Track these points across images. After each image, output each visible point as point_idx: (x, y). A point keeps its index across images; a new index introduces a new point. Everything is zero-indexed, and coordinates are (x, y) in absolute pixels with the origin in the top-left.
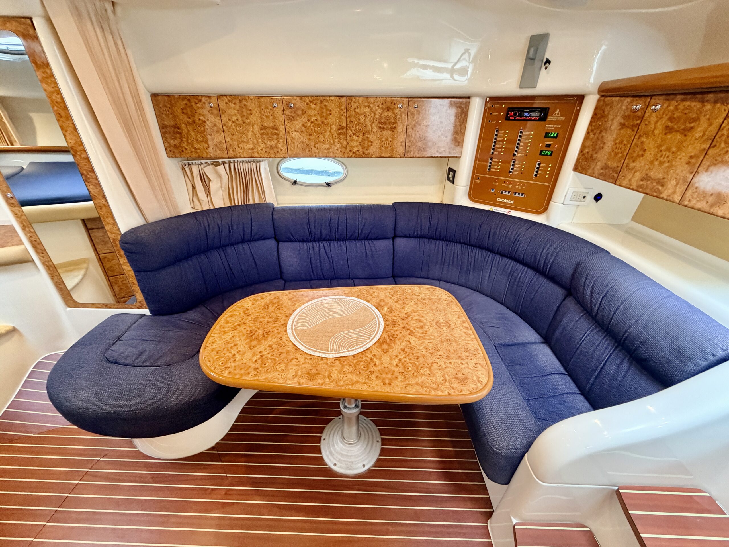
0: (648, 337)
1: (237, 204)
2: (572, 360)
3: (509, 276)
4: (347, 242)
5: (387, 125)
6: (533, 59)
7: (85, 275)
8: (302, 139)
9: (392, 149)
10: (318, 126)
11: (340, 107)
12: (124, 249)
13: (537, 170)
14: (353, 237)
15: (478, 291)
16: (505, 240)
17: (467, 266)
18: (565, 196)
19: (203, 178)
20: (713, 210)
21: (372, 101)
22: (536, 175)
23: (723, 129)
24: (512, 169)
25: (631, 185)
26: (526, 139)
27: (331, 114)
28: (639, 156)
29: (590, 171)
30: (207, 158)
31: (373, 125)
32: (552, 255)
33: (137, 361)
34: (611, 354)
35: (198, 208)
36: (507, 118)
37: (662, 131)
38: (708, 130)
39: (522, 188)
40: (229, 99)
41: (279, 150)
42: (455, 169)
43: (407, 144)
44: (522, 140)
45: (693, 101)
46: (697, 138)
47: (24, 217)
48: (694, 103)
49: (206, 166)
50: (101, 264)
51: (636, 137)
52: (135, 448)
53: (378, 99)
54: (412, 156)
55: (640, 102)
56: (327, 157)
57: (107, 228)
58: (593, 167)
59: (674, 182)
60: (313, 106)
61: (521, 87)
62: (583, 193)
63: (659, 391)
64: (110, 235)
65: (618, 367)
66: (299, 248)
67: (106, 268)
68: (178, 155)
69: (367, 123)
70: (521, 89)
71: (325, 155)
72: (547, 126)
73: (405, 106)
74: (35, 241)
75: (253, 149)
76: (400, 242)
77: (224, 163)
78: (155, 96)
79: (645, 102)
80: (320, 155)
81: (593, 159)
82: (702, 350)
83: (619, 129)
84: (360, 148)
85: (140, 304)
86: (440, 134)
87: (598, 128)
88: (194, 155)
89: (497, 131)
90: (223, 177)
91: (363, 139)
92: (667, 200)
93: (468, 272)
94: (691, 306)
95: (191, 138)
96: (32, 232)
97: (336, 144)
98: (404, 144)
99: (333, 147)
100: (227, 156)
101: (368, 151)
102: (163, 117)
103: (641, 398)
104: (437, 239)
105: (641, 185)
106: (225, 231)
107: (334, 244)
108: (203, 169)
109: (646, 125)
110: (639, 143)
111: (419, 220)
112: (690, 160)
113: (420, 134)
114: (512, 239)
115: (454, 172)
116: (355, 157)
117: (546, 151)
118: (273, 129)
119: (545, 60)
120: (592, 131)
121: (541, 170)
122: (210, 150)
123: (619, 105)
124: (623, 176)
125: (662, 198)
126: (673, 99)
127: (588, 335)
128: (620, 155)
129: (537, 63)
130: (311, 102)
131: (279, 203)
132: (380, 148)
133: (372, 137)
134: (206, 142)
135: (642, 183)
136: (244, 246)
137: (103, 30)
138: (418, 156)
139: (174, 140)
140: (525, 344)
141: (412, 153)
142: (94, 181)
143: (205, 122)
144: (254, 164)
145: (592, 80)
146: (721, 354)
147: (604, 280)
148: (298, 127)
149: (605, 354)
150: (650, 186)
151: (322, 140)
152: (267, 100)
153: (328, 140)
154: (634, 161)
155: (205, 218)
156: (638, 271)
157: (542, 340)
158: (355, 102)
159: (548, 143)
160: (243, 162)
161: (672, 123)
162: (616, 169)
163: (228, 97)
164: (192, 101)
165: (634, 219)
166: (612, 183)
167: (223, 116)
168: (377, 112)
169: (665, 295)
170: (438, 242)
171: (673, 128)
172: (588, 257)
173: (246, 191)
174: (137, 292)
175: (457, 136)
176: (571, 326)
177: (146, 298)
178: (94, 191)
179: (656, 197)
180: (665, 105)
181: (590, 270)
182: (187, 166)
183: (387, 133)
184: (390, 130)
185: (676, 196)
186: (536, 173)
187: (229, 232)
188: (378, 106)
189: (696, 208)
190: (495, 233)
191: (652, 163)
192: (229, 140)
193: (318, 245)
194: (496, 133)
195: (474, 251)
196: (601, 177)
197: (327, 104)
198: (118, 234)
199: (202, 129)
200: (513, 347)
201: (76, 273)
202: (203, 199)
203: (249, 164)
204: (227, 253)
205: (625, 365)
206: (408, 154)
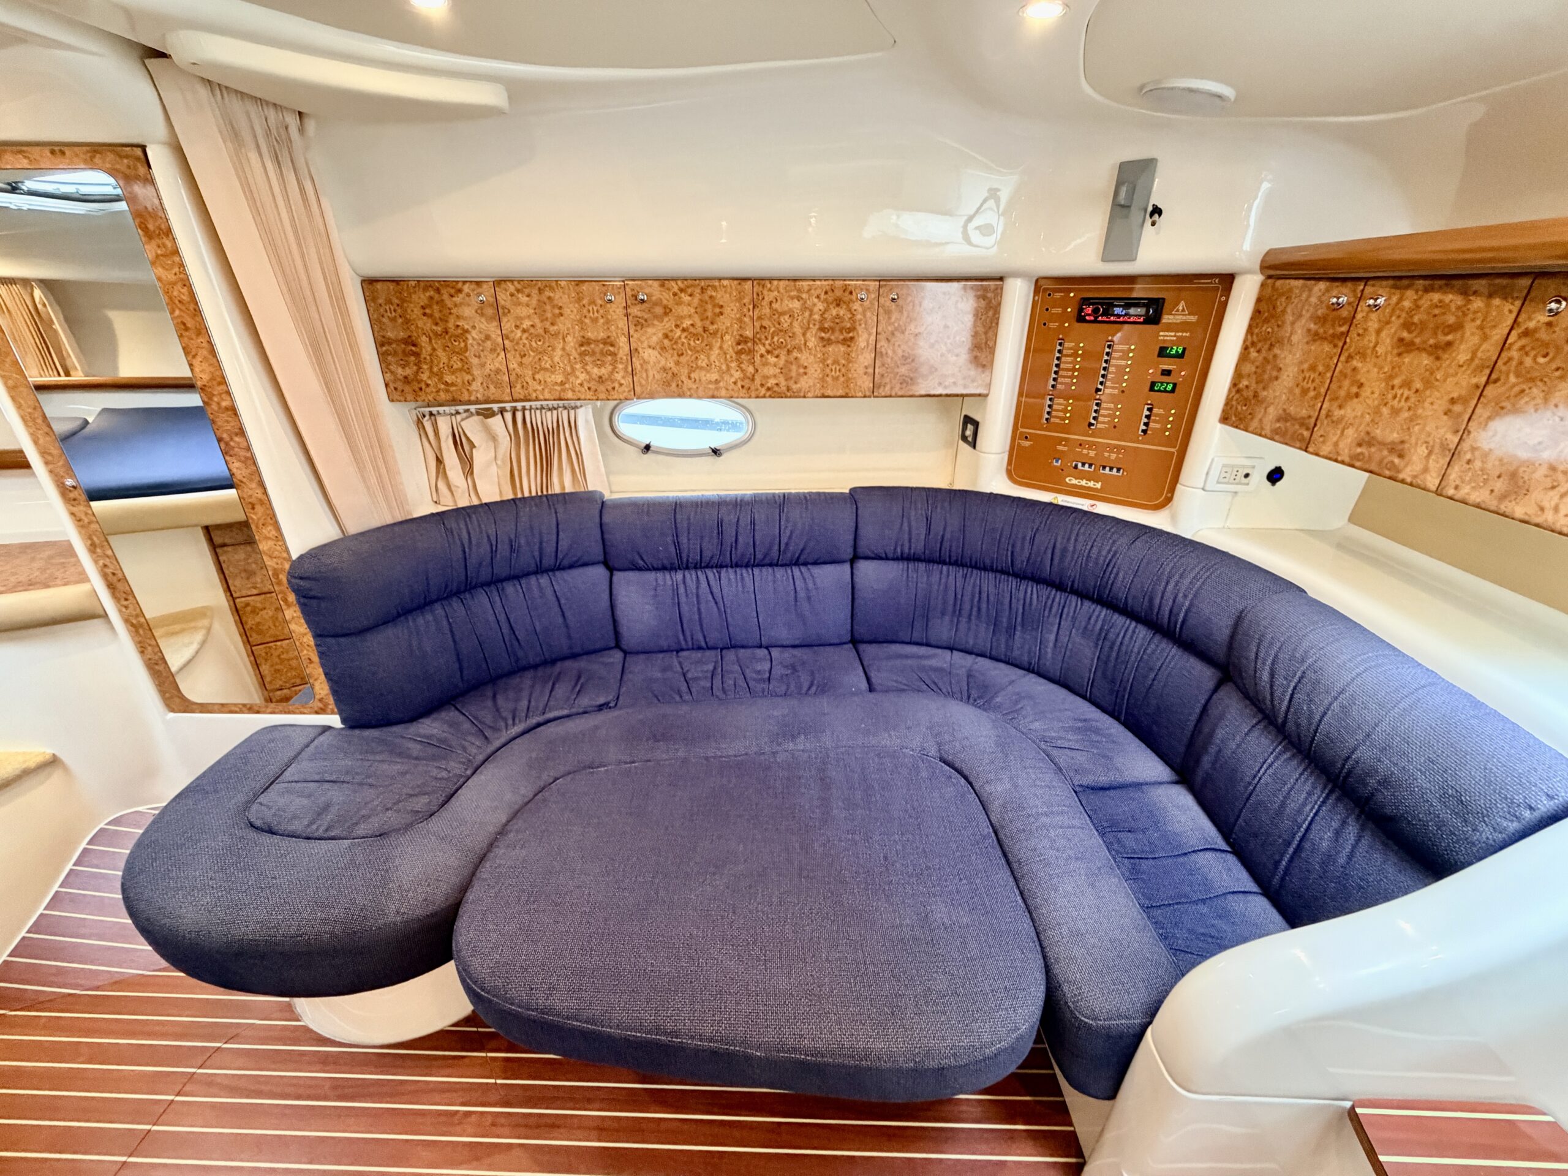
0: (1395, 770)
1: (527, 494)
2: (1240, 821)
3: (1098, 640)
4: (756, 571)
5: (837, 334)
6: (1127, 207)
7: (203, 643)
8: (663, 362)
9: (848, 380)
10: (696, 336)
11: (740, 299)
12: (297, 591)
13: (1146, 420)
14: (767, 561)
15: (1033, 672)
16: (1086, 565)
17: (1009, 618)
18: (1207, 474)
19: (458, 441)
20: (1506, 507)
21: (806, 288)
22: (1144, 432)
23: (1509, 348)
24: (1094, 418)
25: (1338, 454)
26: (1120, 358)
27: (722, 314)
28: (1350, 396)
29: (1255, 424)
30: (470, 403)
31: (808, 335)
32: (1185, 596)
33: (314, 827)
34: (1320, 806)
35: (448, 504)
36: (1081, 319)
37: (1393, 348)
38: (1481, 349)
39: (1117, 457)
40: (519, 287)
41: (616, 385)
42: (976, 417)
43: (877, 370)
44: (1113, 362)
45: (1446, 293)
46: (1461, 363)
47: (94, 526)
48: (1451, 296)
49: (467, 418)
50: (237, 618)
51: (1343, 358)
52: (298, 1020)
53: (818, 283)
54: (888, 393)
55: (1345, 290)
56: (713, 397)
57: (263, 546)
58: (1260, 416)
59: (1423, 451)
60: (686, 298)
61: (1104, 260)
62: (1244, 467)
63: (1426, 885)
64: (269, 562)
65: (1338, 833)
66: (655, 584)
67: (247, 627)
68: (410, 397)
69: (795, 330)
70: (1106, 263)
71: (711, 393)
72: (1161, 333)
73: (873, 296)
74: (114, 574)
75: (562, 383)
76: (867, 569)
77: (502, 411)
78: (369, 283)
79: (1354, 291)
80: (701, 395)
81: (1258, 401)
82: (1506, 798)
83: (1307, 343)
84: (782, 380)
85: (321, 705)
86: (944, 349)
87: (1265, 340)
88: (443, 396)
89: (1060, 344)
90: (500, 439)
91: (786, 361)
92: (1411, 484)
93: (1011, 630)
94: (1477, 704)
95: (439, 363)
96: (108, 557)
97: (733, 372)
98: (871, 370)
99: (726, 377)
100: (508, 398)
101: (798, 385)
102: (384, 324)
103: (1389, 900)
104: (944, 563)
105: (1359, 454)
106: (503, 549)
107: (728, 575)
108: (459, 424)
109: (1359, 335)
110: (1349, 371)
111: (906, 524)
112: (1451, 407)
113: (904, 351)
114: (1101, 561)
115: (976, 424)
116: (770, 397)
117: (1162, 383)
118: (605, 343)
119: (1150, 209)
120: (1253, 344)
121: (1155, 422)
122: (475, 386)
123: (1304, 296)
124: (1321, 436)
125: (1403, 481)
126: (1407, 287)
127: (1270, 766)
128: (1312, 394)
129: (1136, 215)
130: (681, 290)
131: (614, 488)
132: (823, 380)
133: (805, 358)
134: (469, 371)
135: (1359, 450)
136: (541, 581)
137: (280, 167)
138: (900, 393)
139: (404, 367)
140: (1138, 786)
141: (888, 388)
142: (243, 453)
143: (467, 331)
144: (565, 413)
145: (1247, 246)
146: (1545, 806)
147: (1295, 649)
148: (655, 339)
149: (1308, 808)
150: (1377, 457)
151: (704, 365)
152: (594, 289)
153: (717, 363)
154: (1340, 407)
155: (462, 526)
156: (1365, 629)
157: (1174, 778)
158: (770, 290)
159: (1166, 367)
160: (542, 408)
161: (1410, 332)
162: (1307, 421)
163: (516, 283)
164: (444, 291)
165: (1352, 519)
166: (1300, 448)
167: (504, 320)
168: (816, 309)
169: (1423, 682)
170: (945, 568)
171: (1412, 343)
172: (1260, 600)
173: (546, 465)
174: (316, 680)
175: (979, 354)
176: (1233, 745)
177: (335, 692)
178: (240, 471)
179: (1390, 478)
180: (1395, 299)
181: (1266, 627)
182: (427, 417)
183: (837, 350)
184: (843, 344)
185: (1429, 478)
186: (1144, 428)
187: (512, 550)
188: (818, 297)
189: (1471, 502)
190: (1065, 550)
191: (1377, 411)
192: (515, 366)
193: (694, 576)
194: (1059, 348)
195: (1022, 588)
196: (1277, 437)
197: (714, 294)
198: (284, 559)
199: (462, 345)
200: (1112, 793)
201: (185, 638)
202: (456, 484)
203: (555, 412)
204: (506, 596)
205: (1352, 830)
206: (881, 390)
